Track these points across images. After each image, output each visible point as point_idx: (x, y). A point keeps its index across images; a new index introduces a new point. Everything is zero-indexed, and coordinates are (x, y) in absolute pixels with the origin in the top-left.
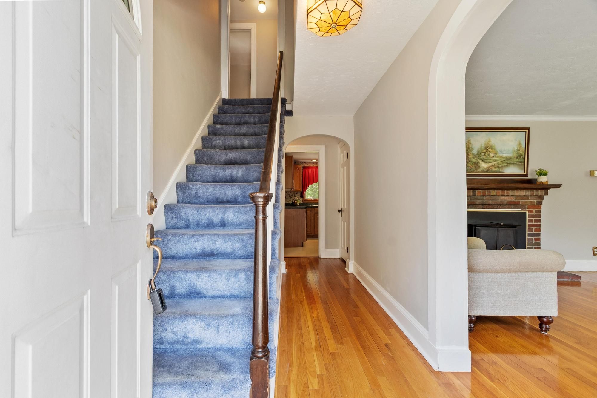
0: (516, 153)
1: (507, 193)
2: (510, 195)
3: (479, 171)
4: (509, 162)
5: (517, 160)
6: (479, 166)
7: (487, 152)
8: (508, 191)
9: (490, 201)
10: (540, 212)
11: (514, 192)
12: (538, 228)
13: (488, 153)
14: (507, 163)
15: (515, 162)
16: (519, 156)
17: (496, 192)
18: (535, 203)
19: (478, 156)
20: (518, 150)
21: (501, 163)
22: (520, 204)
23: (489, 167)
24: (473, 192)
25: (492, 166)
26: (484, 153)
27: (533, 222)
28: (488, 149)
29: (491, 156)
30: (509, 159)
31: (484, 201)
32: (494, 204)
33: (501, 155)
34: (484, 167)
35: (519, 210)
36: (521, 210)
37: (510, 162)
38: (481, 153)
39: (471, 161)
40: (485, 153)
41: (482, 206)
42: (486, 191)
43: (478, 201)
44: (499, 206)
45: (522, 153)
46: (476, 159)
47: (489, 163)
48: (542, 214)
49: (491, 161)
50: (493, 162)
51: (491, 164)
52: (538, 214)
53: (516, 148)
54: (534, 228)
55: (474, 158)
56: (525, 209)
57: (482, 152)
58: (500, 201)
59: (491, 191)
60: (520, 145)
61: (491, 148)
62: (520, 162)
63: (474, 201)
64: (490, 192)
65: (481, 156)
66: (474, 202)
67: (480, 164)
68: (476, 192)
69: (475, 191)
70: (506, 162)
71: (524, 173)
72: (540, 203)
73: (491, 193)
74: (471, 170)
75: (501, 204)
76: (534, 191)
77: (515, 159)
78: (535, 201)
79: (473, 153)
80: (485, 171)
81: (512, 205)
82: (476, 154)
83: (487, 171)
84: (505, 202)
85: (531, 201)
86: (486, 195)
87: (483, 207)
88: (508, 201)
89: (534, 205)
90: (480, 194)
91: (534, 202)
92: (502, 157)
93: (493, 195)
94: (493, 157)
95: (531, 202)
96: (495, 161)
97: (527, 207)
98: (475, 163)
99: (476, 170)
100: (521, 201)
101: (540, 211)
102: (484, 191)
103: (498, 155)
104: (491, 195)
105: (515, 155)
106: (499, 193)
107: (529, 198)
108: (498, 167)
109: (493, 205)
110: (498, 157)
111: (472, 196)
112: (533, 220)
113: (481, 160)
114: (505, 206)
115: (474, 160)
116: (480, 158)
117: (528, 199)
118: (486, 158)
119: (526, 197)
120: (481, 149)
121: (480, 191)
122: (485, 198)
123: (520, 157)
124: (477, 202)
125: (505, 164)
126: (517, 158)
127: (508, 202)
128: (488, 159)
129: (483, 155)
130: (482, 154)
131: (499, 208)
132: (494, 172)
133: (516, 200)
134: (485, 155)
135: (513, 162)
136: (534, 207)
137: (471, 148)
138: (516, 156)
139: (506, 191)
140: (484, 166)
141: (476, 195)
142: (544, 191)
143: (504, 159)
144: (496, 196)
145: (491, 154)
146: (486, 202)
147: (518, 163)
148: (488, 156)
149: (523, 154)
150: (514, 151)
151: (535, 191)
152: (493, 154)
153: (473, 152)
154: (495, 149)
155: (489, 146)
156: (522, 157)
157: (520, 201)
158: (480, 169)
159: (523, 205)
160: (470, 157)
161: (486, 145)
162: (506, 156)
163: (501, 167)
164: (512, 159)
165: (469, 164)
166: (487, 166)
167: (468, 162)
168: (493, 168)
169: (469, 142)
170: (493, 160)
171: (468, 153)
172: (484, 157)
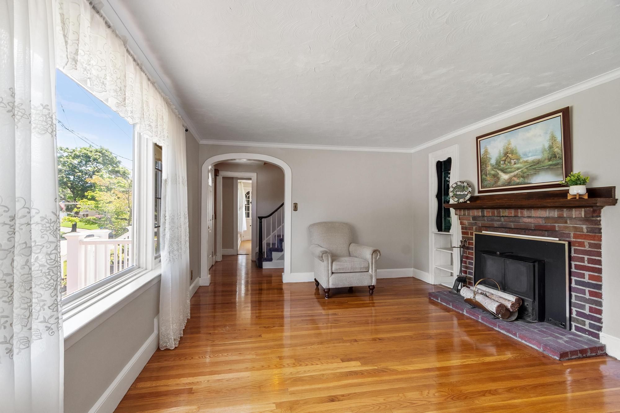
0: (548, 152)
3: (498, 184)
4: (537, 167)
5: (550, 163)
6: (499, 179)
10: (599, 246)
12: (597, 274)
13: (509, 160)
14: (535, 169)
15: (546, 166)
16: (554, 156)
17: (507, 211)
18: (585, 230)
19: (497, 166)
20: (551, 147)
21: (525, 170)
22: (556, 230)
23: (510, 179)
25: (514, 176)
27: (586, 262)
28: (508, 155)
29: (513, 164)
30: (538, 163)
33: (525, 159)
34: (504, 179)
35: (555, 240)
36: (557, 239)
37: (539, 168)
38: (500, 162)
39: (490, 174)
40: (505, 161)
42: (496, 210)
45: (557, 150)
46: (495, 169)
47: (511, 173)
48: (603, 250)
49: (513, 169)
50: (515, 171)
51: (512, 174)
52: (596, 250)
53: (547, 145)
54: (586, 273)
55: (492, 170)
58: (524, 224)
59: (501, 210)
60: (553, 138)
61: (512, 152)
62: (557, 164)
65: (500, 166)
67: (500, 176)
68: (485, 212)
70: (533, 169)
71: (563, 180)
73: (501, 213)
74: (490, 184)
75: (527, 228)
77: (547, 161)
78: (584, 227)
79: (491, 164)
80: (507, 183)
82: (494, 164)
83: (509, 183)
84: (532, 226)
85: (575, 227)
86: (497, 216)
88: (536, 224)
89: (582, 233)
90: (489, 214)
91: (582, 228)
92: (526, 162)
93: (504, 215)
94: (515, 163)
96: (518, 169)
97: (572, 235)
98: (494, 176)
99: (496, 184)
100: (557, 225)
103: (521, 161)
105: (546, 155)
106: (511, 213)
108: (523, 177)
109: (518, 230)
110: (521, 163)
112: (586, 259)
113: (501, 170)
115: (493, 172)
116: (500, 168)
117: (566, 222)
118: (507, 166)
120: (499, 157)
121: (489, 210)
123: (555, 157)
125: (532, 172)
126: (550, 160)
127: (536, 226)
128: (509, 168)
129: (503, 164)
130: (502, 162)
132: (518, 184)
133: (545, 223)
134: (505, 163)
135: (544, 167)
136: (585, 237)
137: (489, 157)
138: (548, 156)
140: (504, 177)
143: (531, 165)
145: (512, 160)
147: (552, 167)
148: (509, 164)
150: (544, 150)
152: (514, 160)
153: (491, 162)
154: (516, 153)
155: (509, 150)
156: (558, 156)
157: (555, 226)
158: (500, 182)
159: (564, 233)
160: (489, 168)
161: (505, 150)
162: (533, 159)
163: (527, 177)
164: (542, 162)
165: (488, 178)
166: (508, 178)
167: (487, 176)
168: (515, 179)
169: (486, 152)
170: (515, 168)
171: (486, 164)
172: (504, 166)
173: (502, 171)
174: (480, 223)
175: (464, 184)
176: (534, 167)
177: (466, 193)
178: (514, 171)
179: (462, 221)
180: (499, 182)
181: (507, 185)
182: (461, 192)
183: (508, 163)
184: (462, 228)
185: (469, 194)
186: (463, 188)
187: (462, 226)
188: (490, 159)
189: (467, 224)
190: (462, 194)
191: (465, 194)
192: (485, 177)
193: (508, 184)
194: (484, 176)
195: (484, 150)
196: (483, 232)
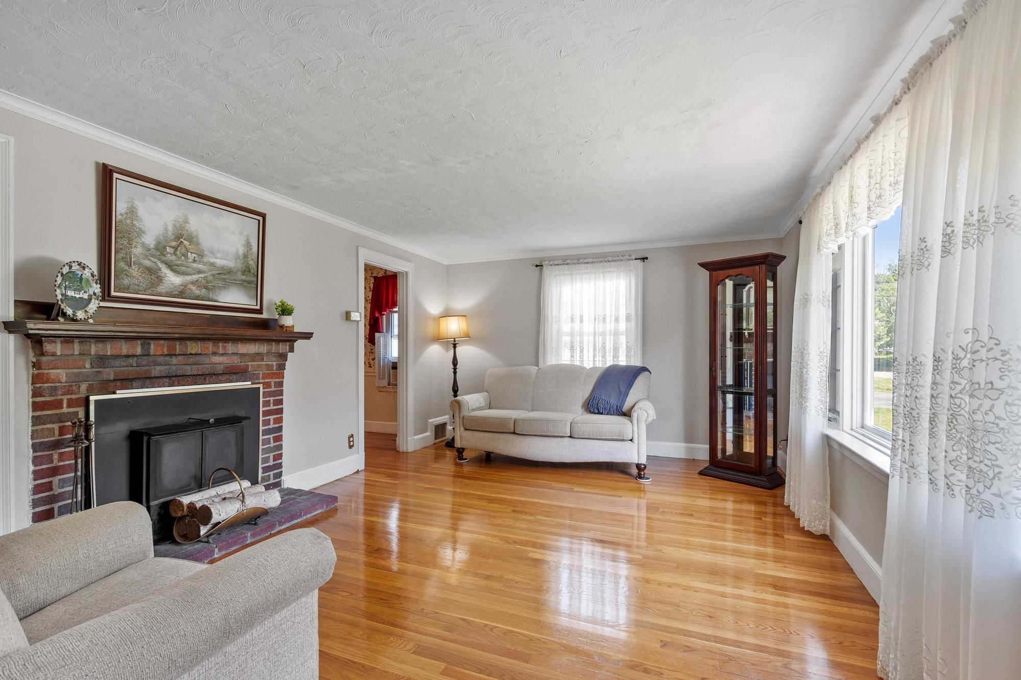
0: (242, 261)
1: (224, 348)
2: (230, 352)
3: (159, 291)
4: (228, 279)
5: (244, 277)
6: (160, 279)
7: (179, 248)
8: (227, 344)
9: (188, 367)
10: (281, 384)
11: (237, 347)
12: (279, 416)
13: (183, 250)
14: (224, 280)
15: (239, 281)
16: (246, 270)
17: (199, 345)
18: (275, 368)
19: (158, 253)
20: (245, 256)
22: (250, 370)
23: (185, 286)
24: (143, 346)
25: (192, 283)
26: (173, 247)
27: (272, 405)
28: (182, 240)
29: (190, 260)
30: (229, 273)
31: (174, 368)
32: (196, 373)
33: (212, 260)
34: (173, 284)
35: (247, 384)
36: (250, 383)
37: (230, 280)
38: (165, 247)
39: (140, 265)
40: (176, 249)
41: (167, 380)
42: (178, 343)
43: (158, 368)
44: (207, 378)
45: (252, 263)
46: (152, 259)
47: (185, 275)
48: (285, 388)
49: (190, 270)
50: (194, 274)
51: (189, 278)
52: (279, 389)
53: (241, 251)
54: (272, 418)
55: (146, 257)
56: (257, 381)
57: (169, 245)
58: (210, 365)
59: (188, 343)
60: (248, 245)
61: (191, 239)
62: (250, 282)
63: (147, 368)
64: (187, 346)
65: (164, 255)
66: (147, 370)
67: (163, 275)
68: (152, 346)
69: (150, 344)
70: (222, 279)
71: (257, 305)
72: (282, 367)
73: (189, 349)
74: (138, 285)
75: (212, 372)
76: (272, 345)
77: (240, 273)
78: (275, 363)
79: (143, 244)
80: (176, 293)
81: (234, 373)
82: (152, 246)
83: (181, 294)
84: (220, 369)
86: (177, 354)
87: (169, 383)
88: (226, 365)
89: (272, 371)
90: (162, 350)
91: (273, 365)
92: (213, 264)
93: (193, 352)
94: (194, 261)
95: (267, 365)
96: (200, 272)
97: (261, 376)
98: (150, 271)
99: (154, 290)
100: (250, 363)
101: (283, 382)
102: (171, 342)
103: (205, 260)
104: (189, 353)
105: (240, 265)
106: (208, 348)
107: (265, 358)
108: (206, 288)
109: (195, 377)
110: (205, 264)
111: (140, 355)
112: (272, 401)
113: (166, 264)
114: (220, 378)
115: (147, 263)
116: (164, 258)
117: (263, 360)
118: (179, 260)
119: (258, 356)
120: (164, 237)
121: (162, 342)
122: (174, 360)
123: (250, 271)
124: (156, 371)
125: (221, 284)
126: (243, 273)
127: (227, 367)
128: (182, 265)
129: (170, 254)
130: (168, 249)
131: (207, 382)
132: (197, 298)
133: (241, 362)
134: (175, 253)
135: (235, 280)
136: (272, 375)
137: (140, 229)
138: (242, 268)
139: (220, 344)
140: (172, 280)
141: (152, 352)
142: (288, 343)
143: (219, 272)
144: (200, 354)
145: (189, 254)
146: (177, 369)
147: (245, 284)
148: (183, 258)
149: (254, 266)
150: (237, 257)
151: (274, 343)
152: (194, 255)
153: (143, 239)
154: (198, 244)
155: (184, 232)
156: (252, 271)
157: (248, 366)
158: (163, 287)
159: (254, 374)
160: (137, 251)
161: (176, 229)
162: (222, 264)
163: (212, 289)
164: (235, 273)
165: (134, 271)
166: (180, 283)
167: (131, 265)
168: (193, 288)
169: (132, 212)
170: (194, 269)
171: (130, 240)
172: (173, 258)
173: (169, 266)
174: (109, 373)
175: (85, 272)
176: (223, 277)
177: (86, 296)
178: (191, 273)
179: (45, 371)
180: (161, 287)
181: (176, 296)
182: (75, 290)
183: (183, 255)
184: (35, 394)
185: (93, 300)
186: (80, 283)
187: (38, 385)
188: (142, 231)
189: (64, 380)
190: (78, 296)
191: (82, 298)
192: (127, 268)
193: (179, 295)
194: (122, 265)
195: (125, 205)
196: (118, 392)
